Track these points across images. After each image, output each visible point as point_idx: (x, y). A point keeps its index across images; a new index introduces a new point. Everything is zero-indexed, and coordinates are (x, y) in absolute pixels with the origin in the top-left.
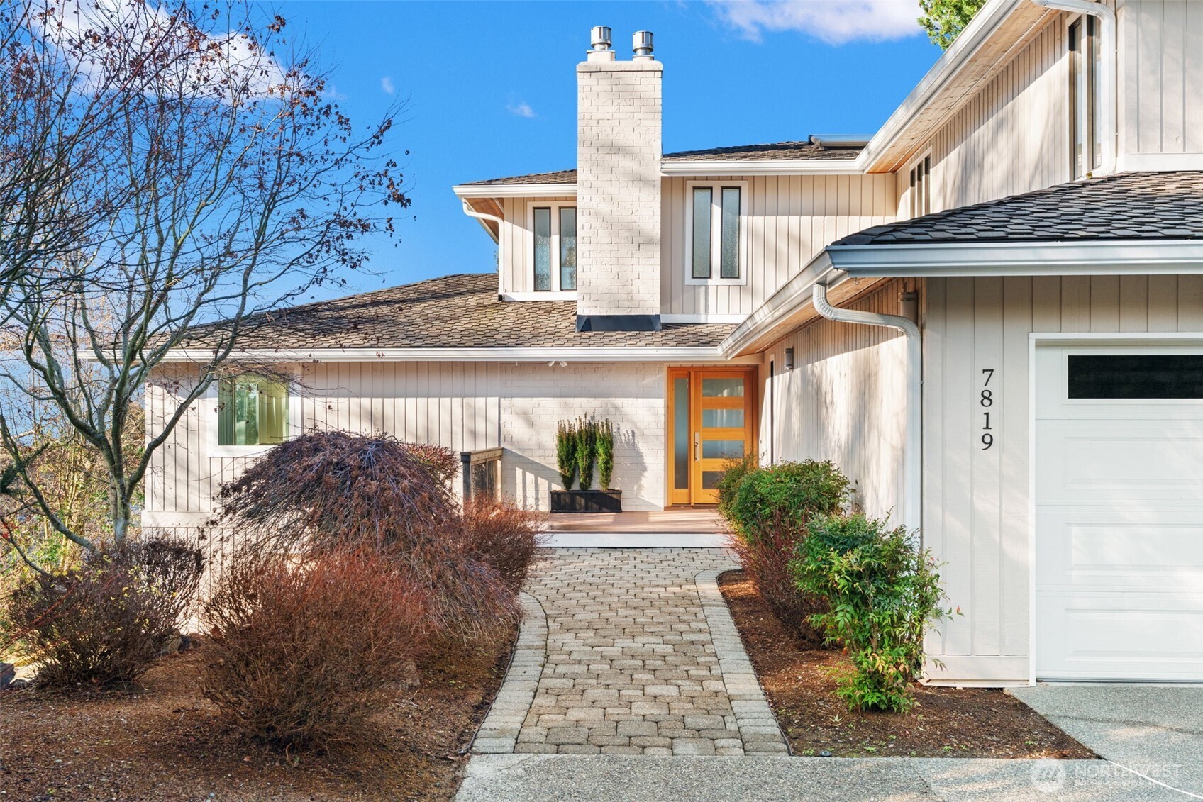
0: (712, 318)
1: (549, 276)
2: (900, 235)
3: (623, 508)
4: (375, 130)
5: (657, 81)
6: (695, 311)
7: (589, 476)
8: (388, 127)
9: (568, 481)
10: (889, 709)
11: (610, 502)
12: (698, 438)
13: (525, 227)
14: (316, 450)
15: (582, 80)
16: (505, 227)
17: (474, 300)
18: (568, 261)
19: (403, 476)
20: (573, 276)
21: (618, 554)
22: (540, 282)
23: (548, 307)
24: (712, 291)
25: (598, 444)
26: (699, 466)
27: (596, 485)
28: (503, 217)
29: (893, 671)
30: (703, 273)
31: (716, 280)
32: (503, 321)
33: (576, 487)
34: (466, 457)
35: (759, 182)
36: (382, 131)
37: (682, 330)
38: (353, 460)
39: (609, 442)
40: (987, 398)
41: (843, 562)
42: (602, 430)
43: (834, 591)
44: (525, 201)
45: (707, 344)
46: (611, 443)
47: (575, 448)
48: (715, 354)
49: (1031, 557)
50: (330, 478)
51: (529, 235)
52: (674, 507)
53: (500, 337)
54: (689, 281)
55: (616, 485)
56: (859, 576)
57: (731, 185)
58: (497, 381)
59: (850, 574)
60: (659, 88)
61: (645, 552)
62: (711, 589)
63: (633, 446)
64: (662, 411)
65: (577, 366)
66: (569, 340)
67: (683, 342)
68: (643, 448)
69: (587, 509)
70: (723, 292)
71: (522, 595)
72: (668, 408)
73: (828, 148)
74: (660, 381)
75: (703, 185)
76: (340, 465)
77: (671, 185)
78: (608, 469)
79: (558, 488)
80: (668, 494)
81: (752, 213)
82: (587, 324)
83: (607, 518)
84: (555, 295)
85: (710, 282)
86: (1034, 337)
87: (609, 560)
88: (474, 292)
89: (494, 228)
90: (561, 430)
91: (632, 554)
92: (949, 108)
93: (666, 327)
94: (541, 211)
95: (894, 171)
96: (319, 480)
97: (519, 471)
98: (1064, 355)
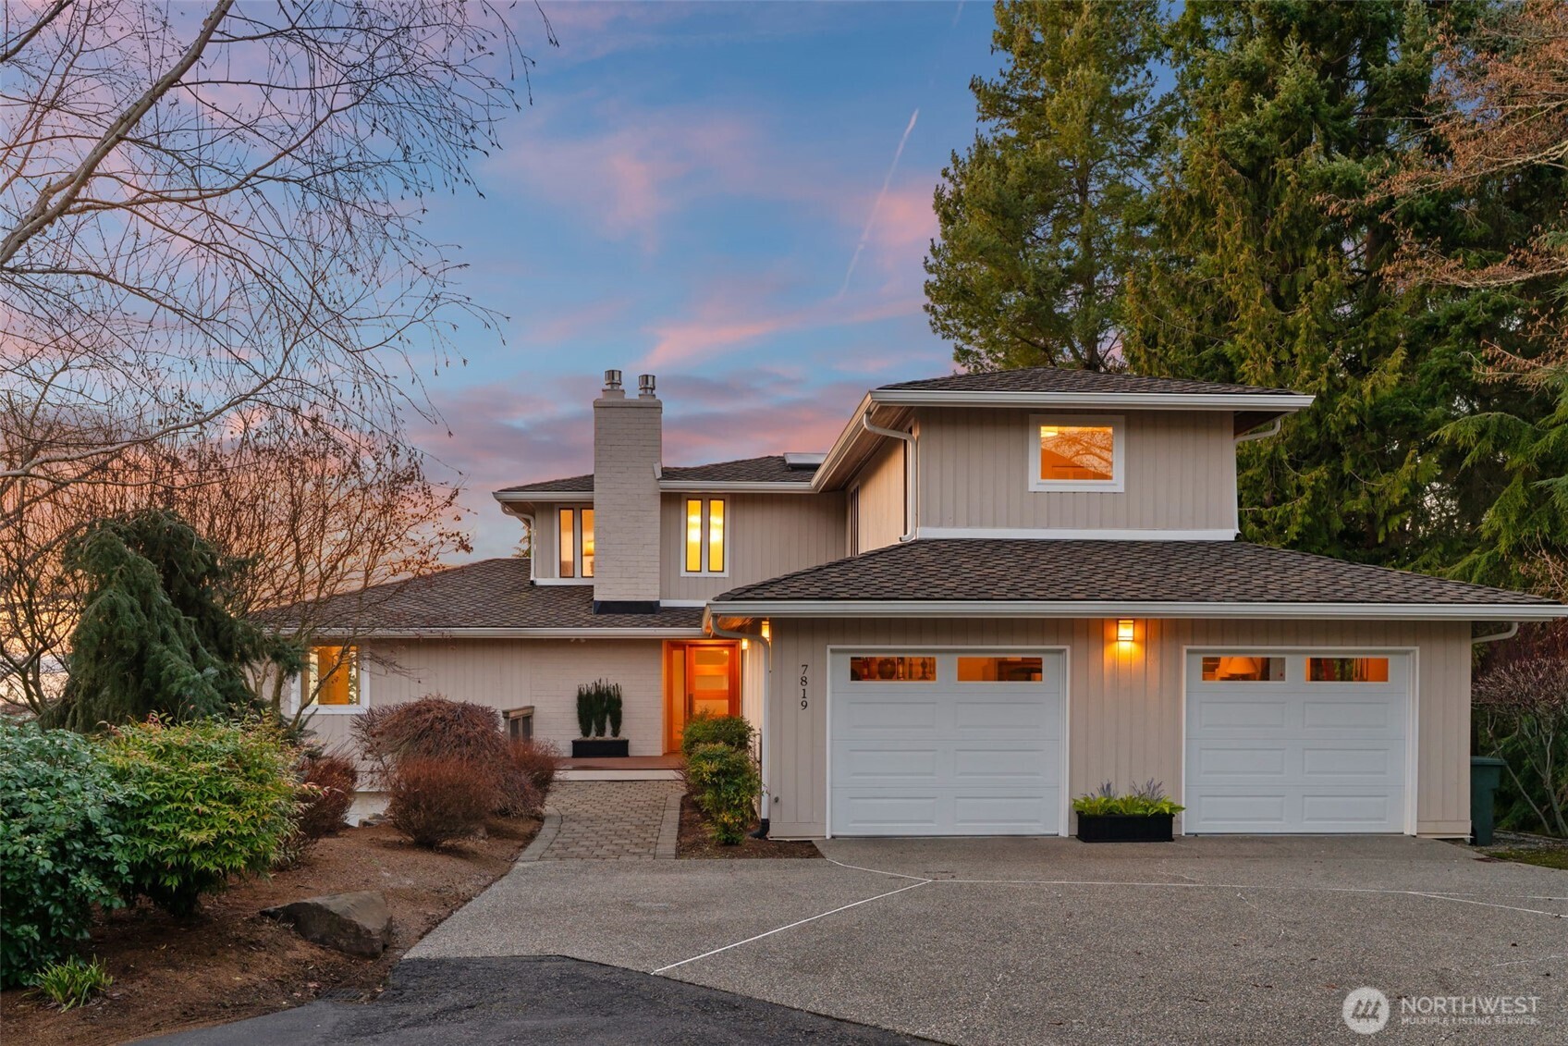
3: (630, 754)
4: (447, 498)
6: (688, 598)
7: (603, 728)
8: (457, 494)
9: (585, 734)
10: (732, 844)
11: (619, 750)
14: (429, 711)
17: (510, 584)
19: (477, 725)
21: (620, 784)
23: (571, 592)
24: (702, 582)
27: (607, 737)
28: (534, 517)
29: (732, 821)
31: (705, 573)
32: (534, 604)
33: (590, 737)
34: (506, 714)
35: (740, 499)
36: (452, 498)
37: (677, 613)
38: (449, 717)
39: (618, 701)
40: (804, 681)
42: (613, 692)
43: (705, 784)
44: (552, 503)
45: (695, 625)
47: (591, 707)
48: (701, 634)
50: (439, 726)
52: (672, 753)
53: (531, 618)
54: (683, 574)
55: (623, 735)
57: (718, 499)
58: (529, 654)
59: (711, 773)
61: (639, 783)
64: (660, 678)
65: (594, 642)
66: (587, 621)
67: (677, 623)
70: (711, 582)
71: (547, 807)
72: (667, 675)
74: (659, 654)
75: (695, 497)
76: (443, 719)
77: (671, 499)
78: (617, 722)
79: (577, 737)
80: (666, 743)
81: (734, 520)
82: (602, 608)
83: (617, 761)
84: (578, 581)
85: (700, 575)
86: (829, 647)
87: (613, 787)
90: (580, 692)
91: (628, 784)
92: (859, 460)
93: (664, 611)
94: (566, 511)
95: (843, 489)
96: (431, 727)
98: (849, 657)
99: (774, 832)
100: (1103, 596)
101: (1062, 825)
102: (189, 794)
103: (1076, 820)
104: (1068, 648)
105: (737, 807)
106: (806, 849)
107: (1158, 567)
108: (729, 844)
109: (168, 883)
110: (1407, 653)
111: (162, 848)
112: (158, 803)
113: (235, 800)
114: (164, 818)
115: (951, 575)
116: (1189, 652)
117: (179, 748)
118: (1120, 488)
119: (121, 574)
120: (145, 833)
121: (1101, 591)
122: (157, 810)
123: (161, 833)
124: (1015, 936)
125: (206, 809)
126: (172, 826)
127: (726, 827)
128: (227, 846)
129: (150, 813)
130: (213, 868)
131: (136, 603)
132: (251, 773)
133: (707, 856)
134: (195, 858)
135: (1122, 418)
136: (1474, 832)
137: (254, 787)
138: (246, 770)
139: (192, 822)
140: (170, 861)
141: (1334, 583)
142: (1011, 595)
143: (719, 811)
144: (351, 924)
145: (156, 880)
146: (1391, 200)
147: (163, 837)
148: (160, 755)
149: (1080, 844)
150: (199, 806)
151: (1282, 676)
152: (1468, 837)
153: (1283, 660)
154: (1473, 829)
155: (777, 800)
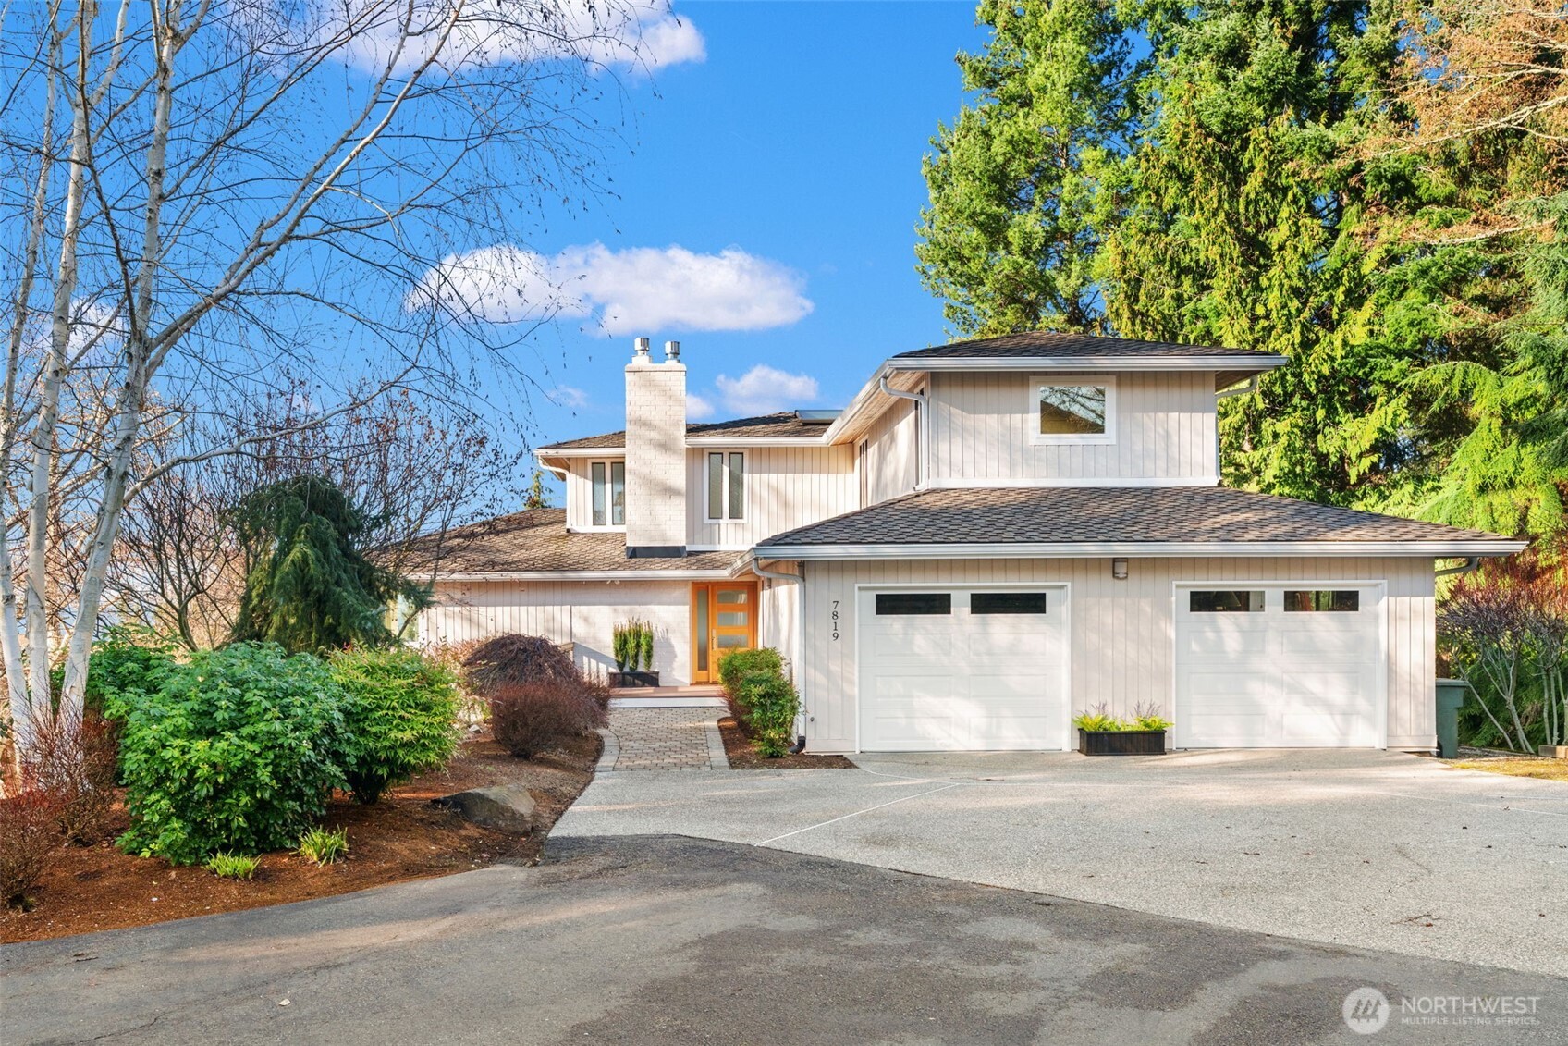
0: (723, 547)
1: (604, 512)
2: (788, 540)
3: (660, 684)
5: (682, 377)
6: (711, 542)
7: (636, 662)
9: (621, 666)
10: (777, 757)
11: (651, 680)
12: (715, 634)
13: (586, 478)
14: (512, 643)
15: (629, 377)
16: (570, 477)
17: (549, 531)
18: (619, 500)
20: (622, 513)
21: (657, 711)
22: (597, 517)
23: (602, 538)
24: (723, 528)
25: (642, 639)
26: (716, 655)
27: (641, 668)
28: (568, 469)
29: (779, 738)
30: (715, 513)
31: (725, 520)
32: (573, 549)
33: (626, 670)
35: (757, 452)
37: (702, 556)
38: (530, 648)
39: (650, 638)
40: (835, 615)
41: (756, 690)
42: (645, 629)
43: (753, 705)
44: (585, 459)
45: (718, 567)
46: (651, 638)
47: (625, 642)
48: (724, 574)
49: (856, 690)
50: (522, 656)
51: (589, 483)
52: (698, 683)
53: (571, 562)
54: (707, 520)
55: (655, 667)
56: (764, 696)
57: (737, 453)
58: (568, 595)
60: (684, 383)
61: (676, 709)
62: (714, 724)
63: (667, 641)
64: (687, 615)
65: (626, 583)
66: (621, 564)
67: (703, 565)
68: (674, 641)
69: (634, 685)
70: (731, 529)
72: (692, 612)
73: (806, 424)
74: (686, 593)
75: (716, 453)
76: (525, 650)
77: (695, 453)
78: (649, 656)
79: (614, 670)
80: (693, 675)
81: (752, 472)
82: (634, 553)
83: (650, 690)
84: (609, 528)
85: (721, 521)
86: (857, 585)
88: (546, 524)
89: (563, 477)
90: (615, 629)
91: (667, 711)
92: (871, 417)
93: (691, 554)
94: (598, 466)
95: (852, 442)
97: (585, 659)
98: (874, 594)
99: (810, 748)
100: (1100, 538)
101: (1065, 740)
102: (395, 704)
103: (1077, 735)
104: (1069, 584)
105: (781, 725)
106: (839, 761)
107: (1148, 511)
108: (774, 758)
109: (380, 772)
110: (1376, 585)
111: (379, 745)
112: (371, 710)
113: (426, 708)
114: (377, 722)
115: (963, 521)
116: (1178, 586)
117: (381, 669)
118: (1114, 441)
119: (307, 531)
120: (364, 733)
121: (1098, 534)
122: (371, 716)
123: (375, 734)
124: (1042, 822)
125: (407, 715)
126: (383, 728)
127: (772, 742)
128: (424, 744)
129: (367, 718)
130: (413, 762)
131: (320, 554)
132: (436, 688)
133: (757, 767)
134: (401, 753)
135: (1114, 379)
136: (1439, 746)
137: (440, 699)
138: (431, 685)
139: (398, 725)
140: (383, 755)
141: (1308, 525)
142: (1018, 538)
143: (766, 728)
144: (508, 809)
145: (370, 770)
146: (1358, 167)
147: (377, 737)
148: (367, 673)
149: (1083, 757)
150: (402, 713)
151: (1261, 608)
152: (1434, 750)
153: (1262, 593)
154: (1439, 743)
155: (812, 720)
